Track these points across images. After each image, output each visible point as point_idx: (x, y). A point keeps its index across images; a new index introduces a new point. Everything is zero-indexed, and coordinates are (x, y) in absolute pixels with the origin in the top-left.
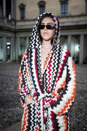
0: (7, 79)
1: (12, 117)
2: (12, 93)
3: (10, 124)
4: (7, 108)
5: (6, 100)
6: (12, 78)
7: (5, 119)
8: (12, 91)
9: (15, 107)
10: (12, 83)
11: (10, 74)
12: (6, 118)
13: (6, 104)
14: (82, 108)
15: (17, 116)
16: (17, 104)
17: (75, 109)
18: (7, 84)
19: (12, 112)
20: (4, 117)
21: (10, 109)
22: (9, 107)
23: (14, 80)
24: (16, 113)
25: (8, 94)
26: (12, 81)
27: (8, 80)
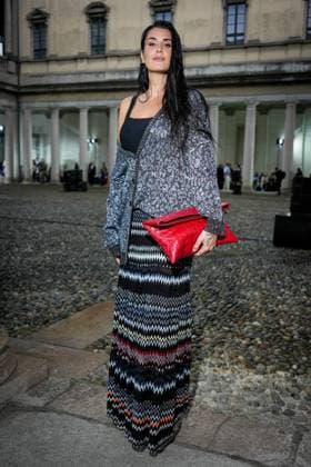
0: (8, 227)
1: (46, 310)
2: (32, 259)
3: (46, 322)
4: (27, 291)
5: (19, 274)
6: (24, 225)
7: (30, 314)
8: (30, 254)
9: (49, 288)
10: (26, 236)
11: (14, 214)
12: (31, 311)
13: (24, 284)
14: (218, 290)
15: (60, 307)
16: (51, 283)
17: (201, 291)
18: (12, 238)
19: (43, 299)
20: (26, 310)
21: (36, 294)
22: (32, 290)
23: (29, 228)
24: (53, 301)
25: (21, 261)
26: (25, 231)
27: (12, 228)
